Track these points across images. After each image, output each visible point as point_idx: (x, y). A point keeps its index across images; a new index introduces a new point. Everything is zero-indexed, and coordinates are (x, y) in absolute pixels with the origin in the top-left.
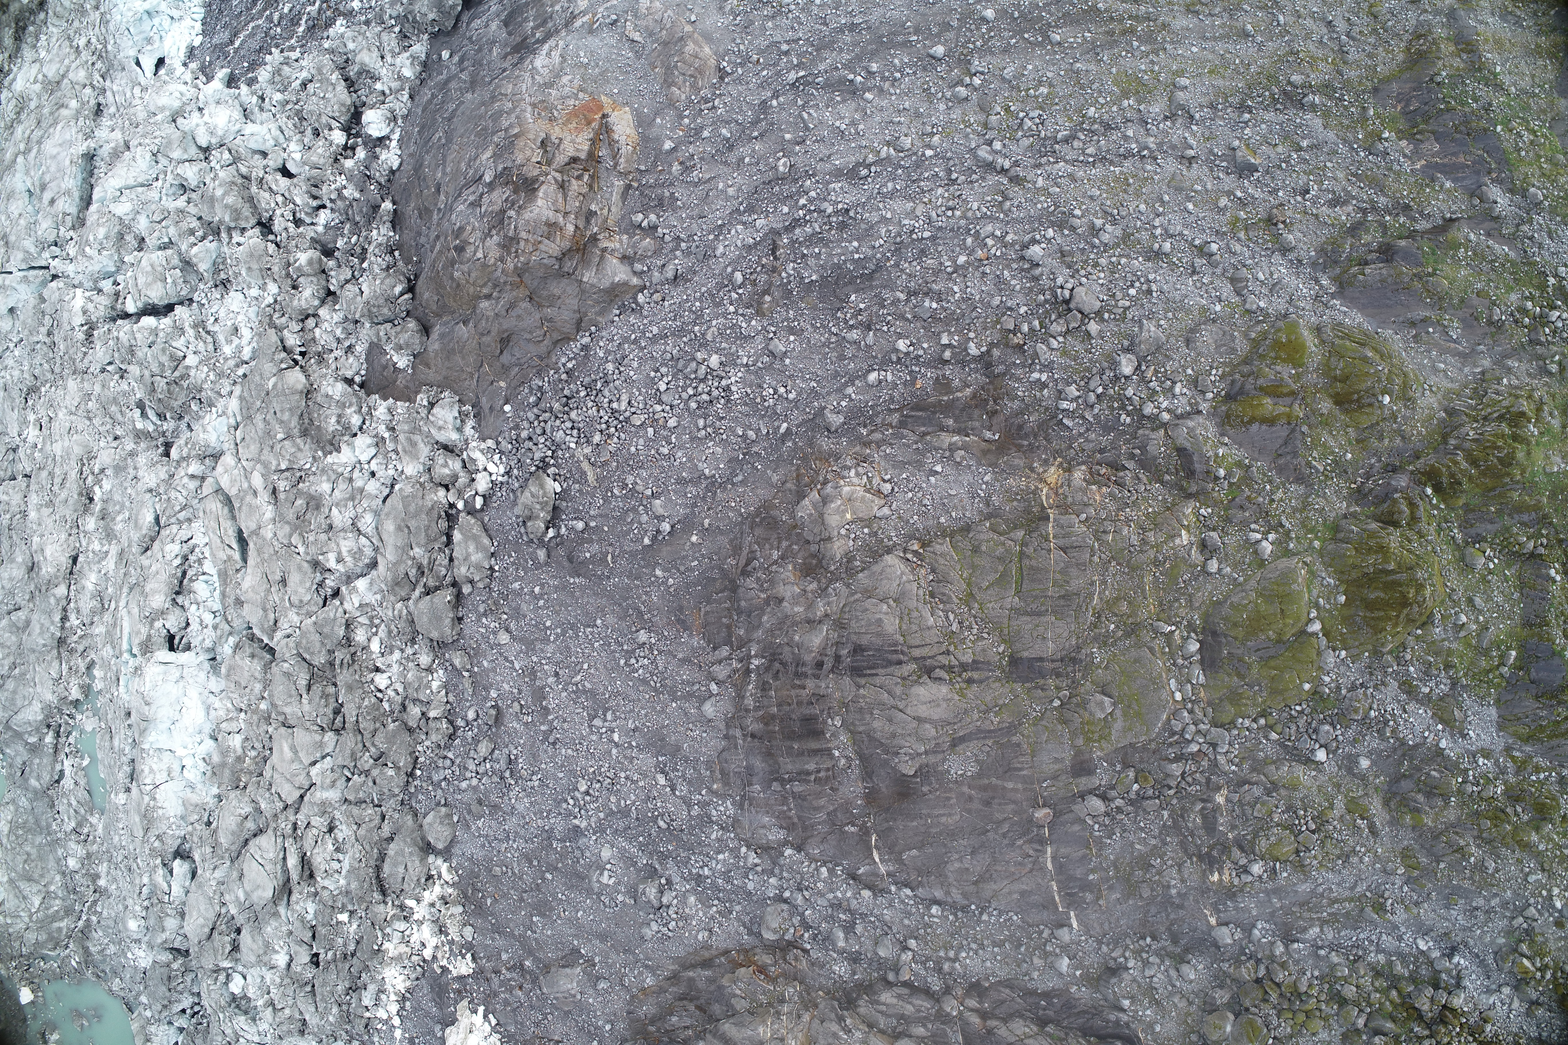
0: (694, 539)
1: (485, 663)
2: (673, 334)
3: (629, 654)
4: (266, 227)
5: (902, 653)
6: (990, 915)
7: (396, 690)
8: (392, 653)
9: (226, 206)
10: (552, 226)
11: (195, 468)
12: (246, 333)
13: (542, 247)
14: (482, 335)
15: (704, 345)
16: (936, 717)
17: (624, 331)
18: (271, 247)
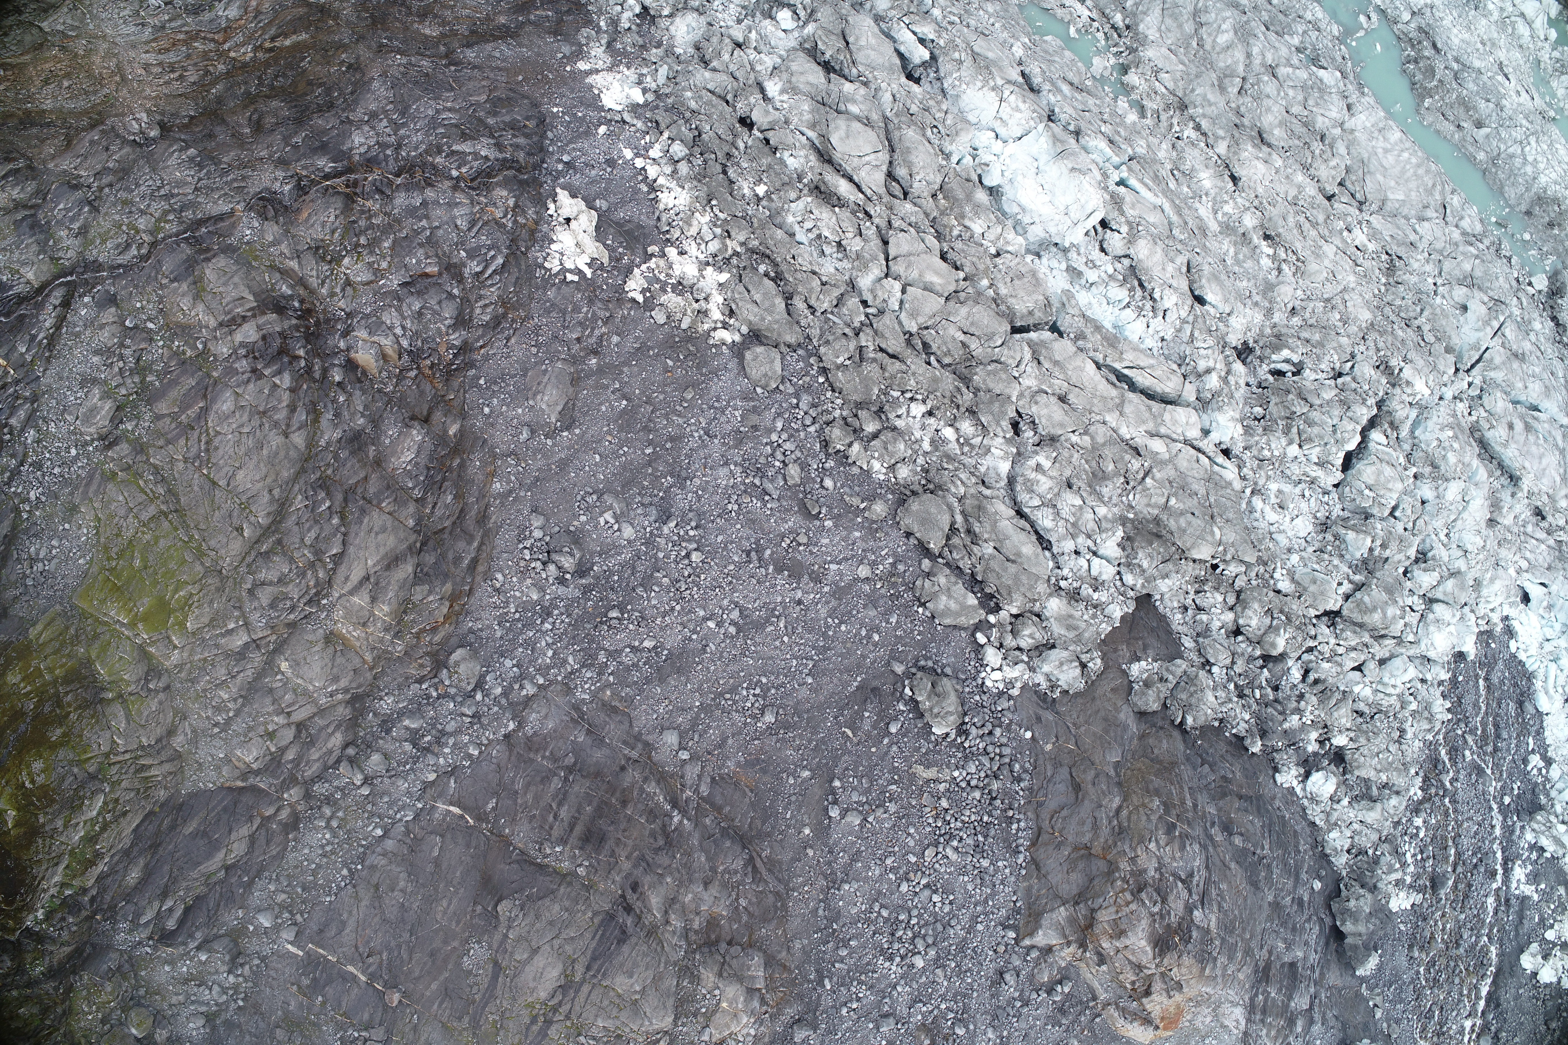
0: (807, 831)
1: (857, 534)
2: (965, 939)
3: (765, 690)
4: (1332, 616)
5: (594, 976)
6: (344, 878)
7: (899, 416)
8: (933, 442)
9: (1375, 609)
10: (1121, 934)
11: (1213, 382)
12: (1272, 516)
13: (1113, 909)
14: (1097, 776)
15: (938, 963)
16: (527, 969)
17: (1001, 898)
18: (1313, 612)
